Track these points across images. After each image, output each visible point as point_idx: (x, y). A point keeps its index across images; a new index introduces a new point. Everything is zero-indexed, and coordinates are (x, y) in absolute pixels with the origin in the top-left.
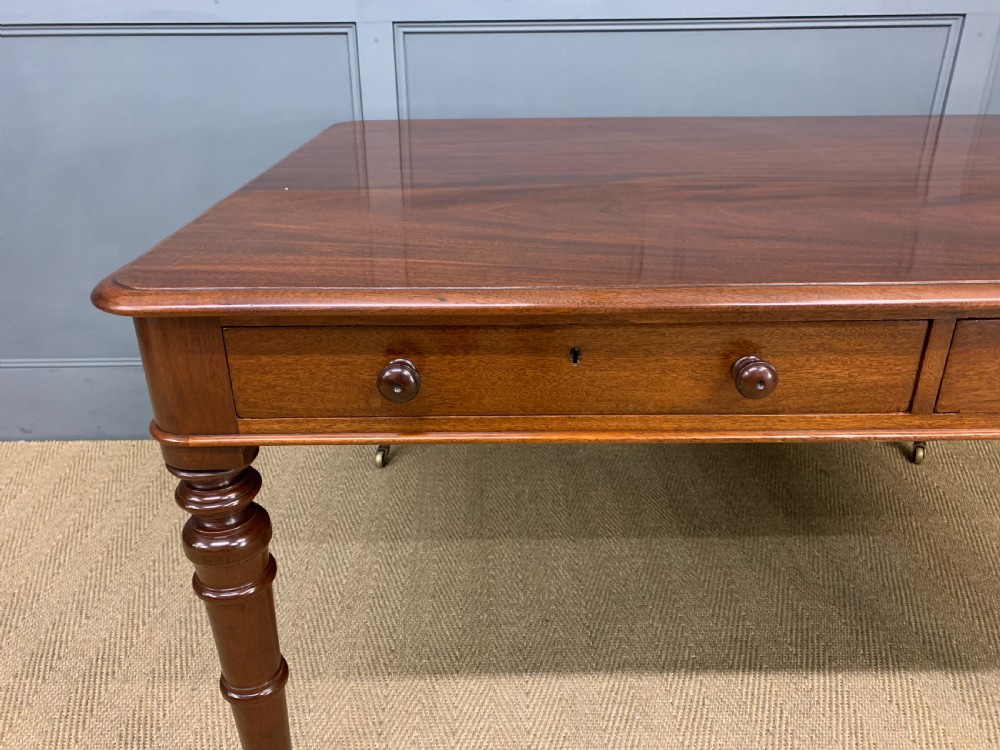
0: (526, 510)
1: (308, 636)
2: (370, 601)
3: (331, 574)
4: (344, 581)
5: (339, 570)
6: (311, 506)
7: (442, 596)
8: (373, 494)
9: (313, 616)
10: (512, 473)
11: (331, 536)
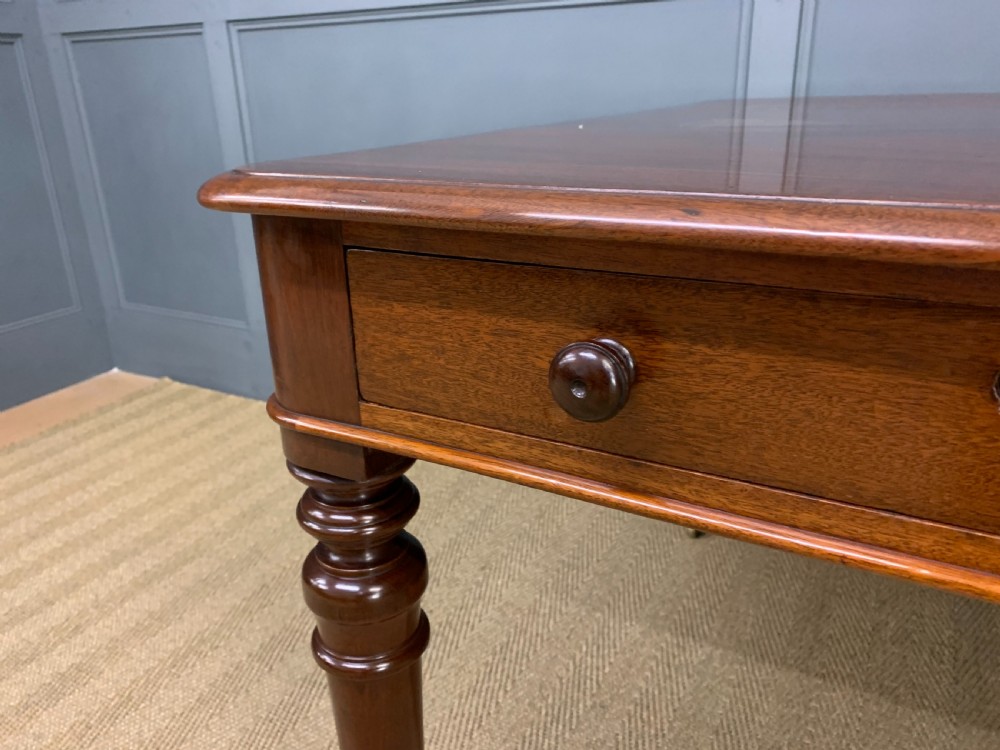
0: (885, 652)
1: (542, 725)
2: (632, 707)
3: (595, 653)
4: (607, 670)
5: (606, 651)
6: (598, 561)
7: (728, 736)
8: (674, 569)
9: (557, 701)
10: (874, 594)
11: (609, 605)
